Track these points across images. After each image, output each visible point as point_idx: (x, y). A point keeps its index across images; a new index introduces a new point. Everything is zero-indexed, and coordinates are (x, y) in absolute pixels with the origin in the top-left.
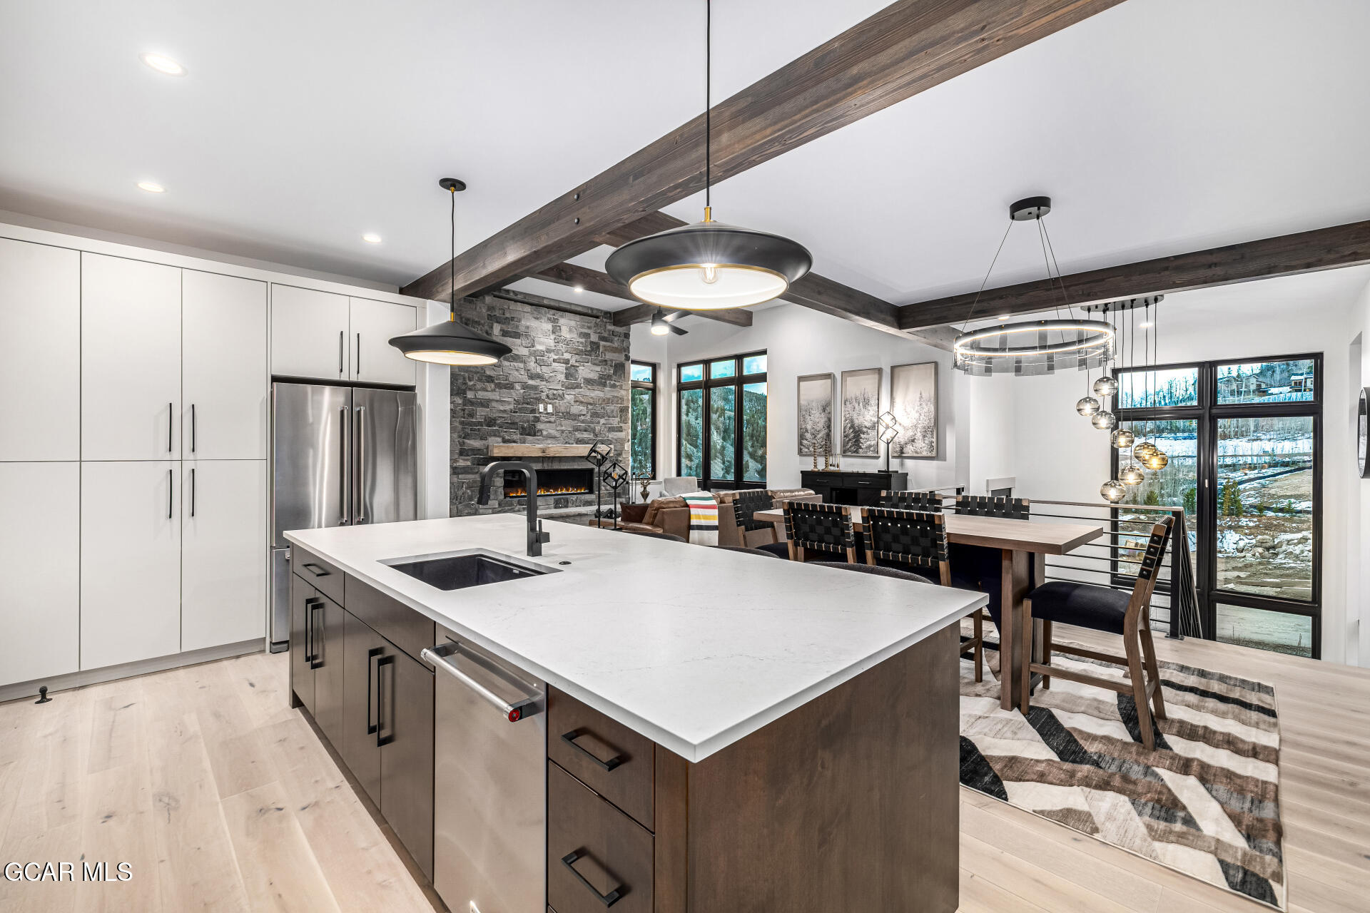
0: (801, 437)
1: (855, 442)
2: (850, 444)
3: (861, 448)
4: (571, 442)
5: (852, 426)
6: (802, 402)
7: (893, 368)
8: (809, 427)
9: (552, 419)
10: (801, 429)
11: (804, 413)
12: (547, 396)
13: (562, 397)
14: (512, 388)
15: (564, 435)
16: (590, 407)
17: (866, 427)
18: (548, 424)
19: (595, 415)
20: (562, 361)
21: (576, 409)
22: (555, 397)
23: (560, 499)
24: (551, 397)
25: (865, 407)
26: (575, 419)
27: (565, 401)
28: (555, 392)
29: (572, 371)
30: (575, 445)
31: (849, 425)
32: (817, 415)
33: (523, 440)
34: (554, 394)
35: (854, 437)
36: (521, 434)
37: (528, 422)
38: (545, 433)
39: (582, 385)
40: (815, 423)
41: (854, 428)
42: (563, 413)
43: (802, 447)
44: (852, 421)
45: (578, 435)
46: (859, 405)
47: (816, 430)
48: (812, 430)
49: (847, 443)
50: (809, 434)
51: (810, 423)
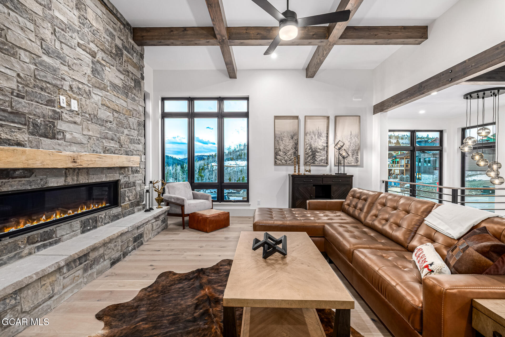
0: (276, 154)
1: (313, 157)
2: (309, 159)
3: (316, 161)
4: (98, 150)
5: (311, 148)
6: (277, 132)
7: (336, 117)
8: (282, 148)
9: (78, 119)
10: (276, 149)
11: (278, 139)
12: (71, 87)
13: (89, 94)
14: (14, 55)
15: (91, 141)
16: (116, 115)
17: (319, 149)
18: (72, 126)
19: (120, 124)
20: (88, 51)
21: (104, 114)
22: (79, 92)
23: (88, 220)
24: (75, 90)
25: (318, 137)
26: (102, 125)
27: (92, 100)
28: (81, 86)
29: (98, 67)
30: (102, 154)
31: (309, 148)
32: (288, 141)
33: (34, 143)
34: (79, 88)
35: (312, 155)
36: (32, 134)
37: (44, 117)
38: (68, 136)
39: (109, 88)
40: (285, 146)
41: (312, 149)
42: (89, 115)
43: (277, 160)
44: (310, 145)
45: (106, 143)
46: (315, 136)
47: (287, 150)
48: (284, 150)
49: (308, 158)
50: (282, 152)
51: (282, 145)
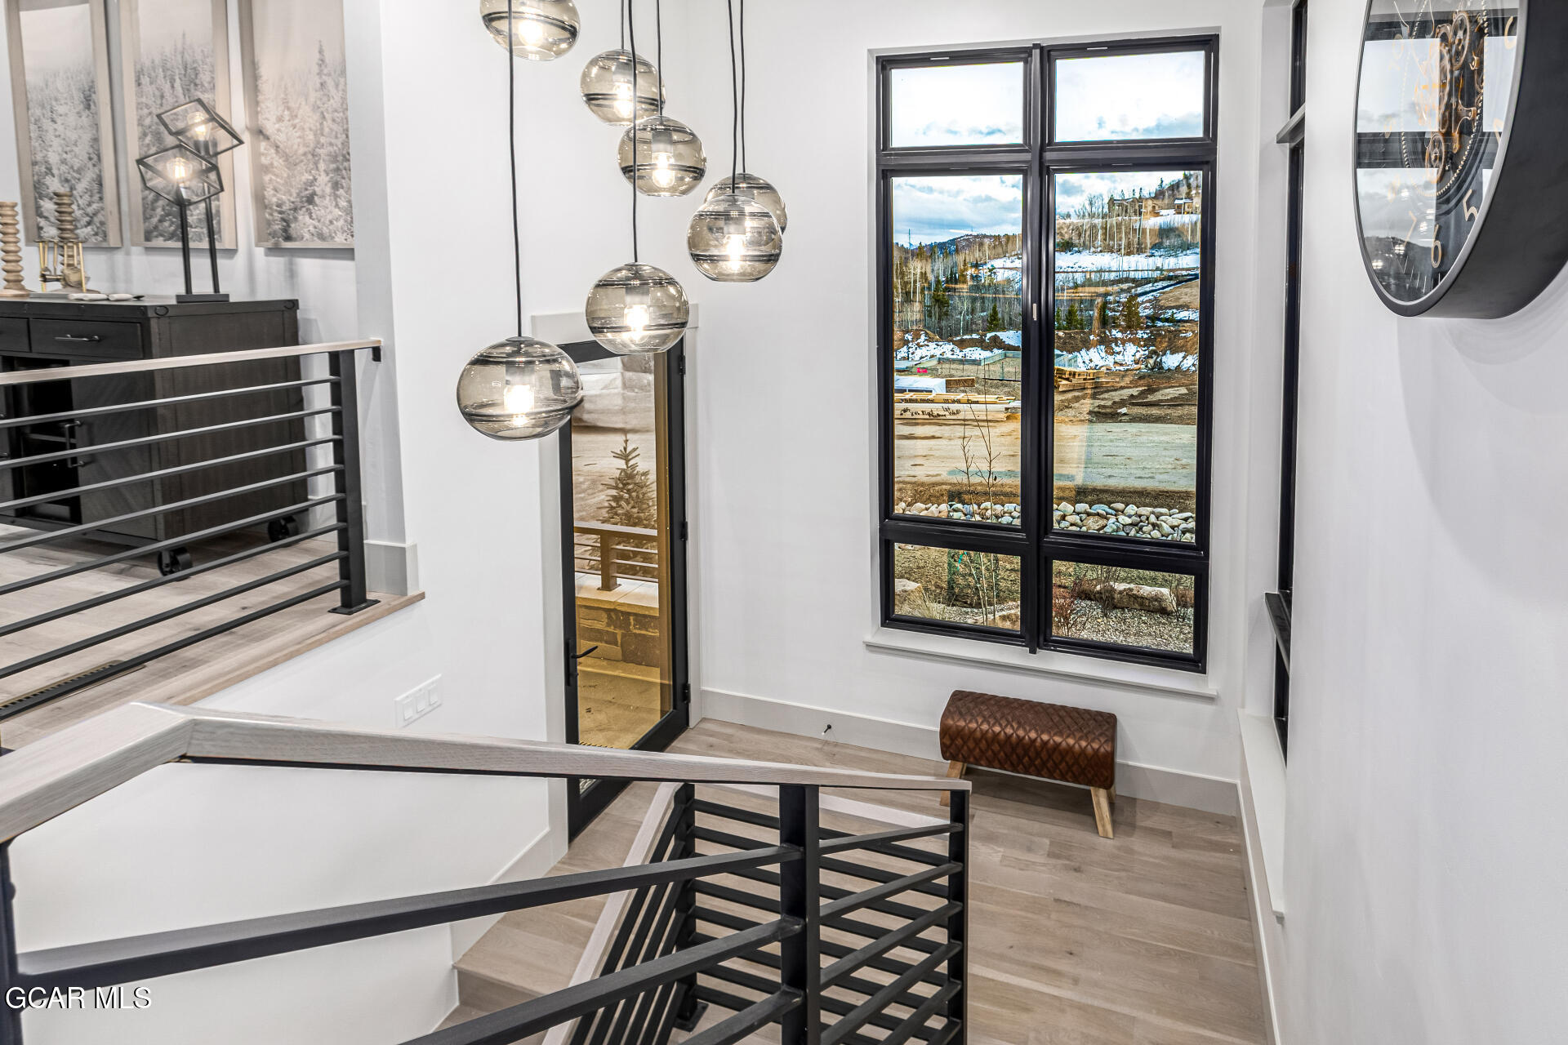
0: (36, 190)
2: (159, 211)
6: (31, 78)
8: (54, 159)
10: (34, 163)
11: (38, 112)
32: (72, 119)
40: (64, 143)
43: (42, 222)
46: (173, 87)
47: (72, 167)
48: (64, 168)
49: (153, 209)
50: (56, 180)
51: (56, 143)
